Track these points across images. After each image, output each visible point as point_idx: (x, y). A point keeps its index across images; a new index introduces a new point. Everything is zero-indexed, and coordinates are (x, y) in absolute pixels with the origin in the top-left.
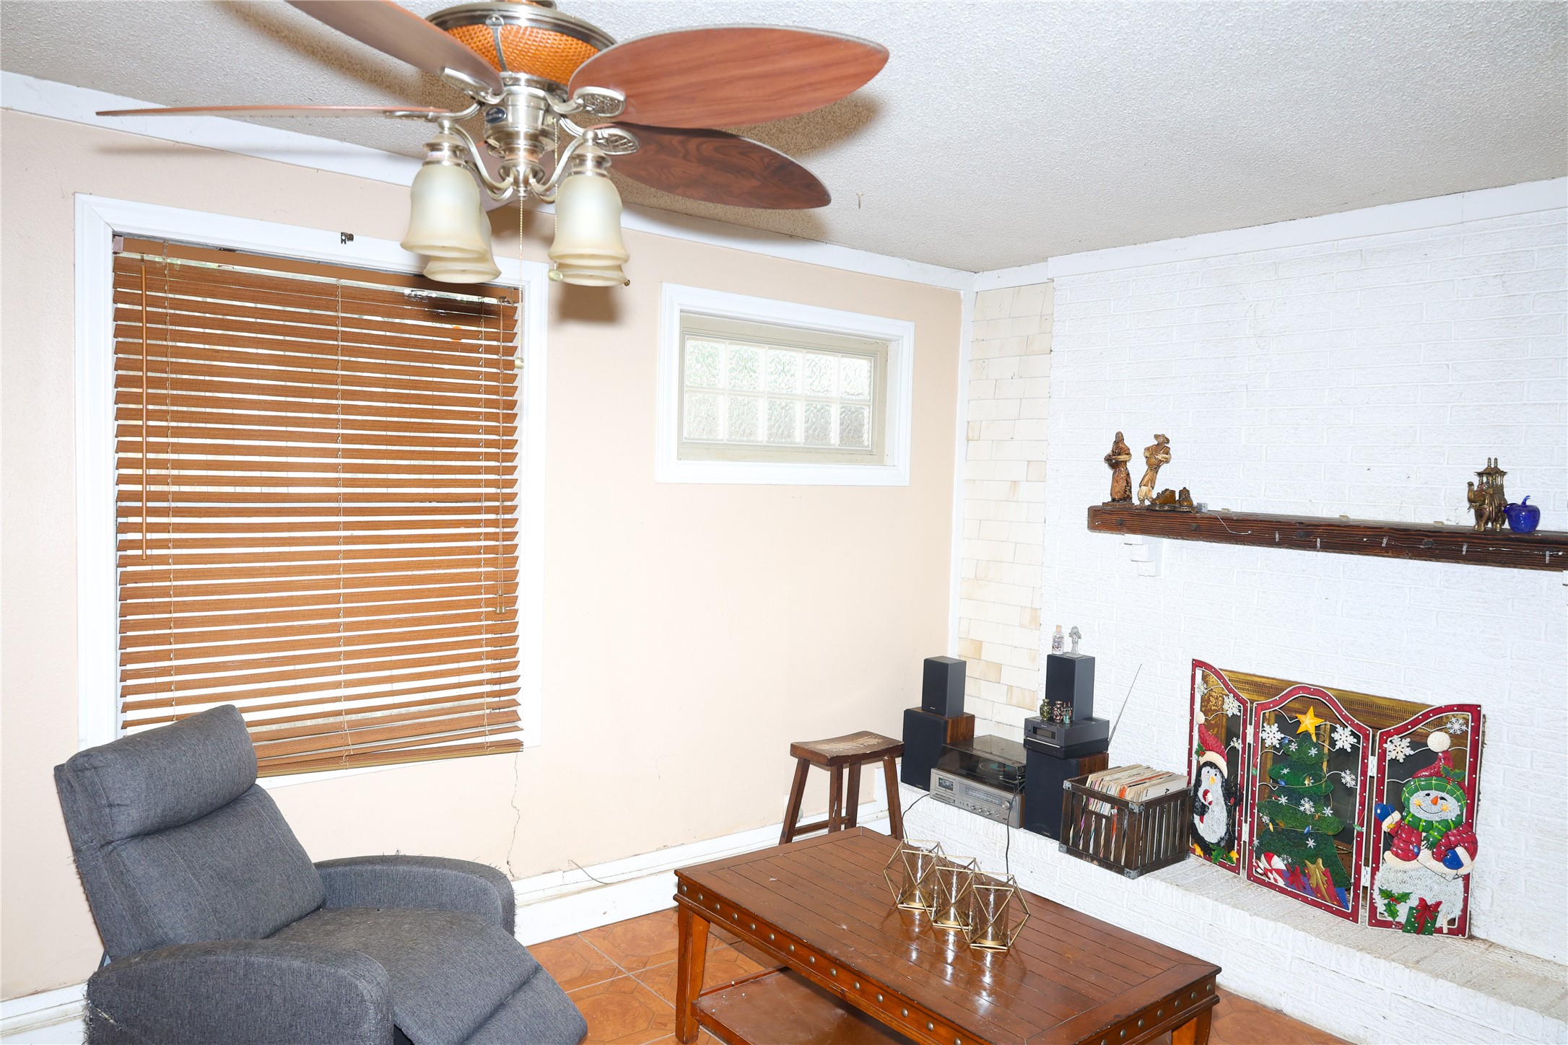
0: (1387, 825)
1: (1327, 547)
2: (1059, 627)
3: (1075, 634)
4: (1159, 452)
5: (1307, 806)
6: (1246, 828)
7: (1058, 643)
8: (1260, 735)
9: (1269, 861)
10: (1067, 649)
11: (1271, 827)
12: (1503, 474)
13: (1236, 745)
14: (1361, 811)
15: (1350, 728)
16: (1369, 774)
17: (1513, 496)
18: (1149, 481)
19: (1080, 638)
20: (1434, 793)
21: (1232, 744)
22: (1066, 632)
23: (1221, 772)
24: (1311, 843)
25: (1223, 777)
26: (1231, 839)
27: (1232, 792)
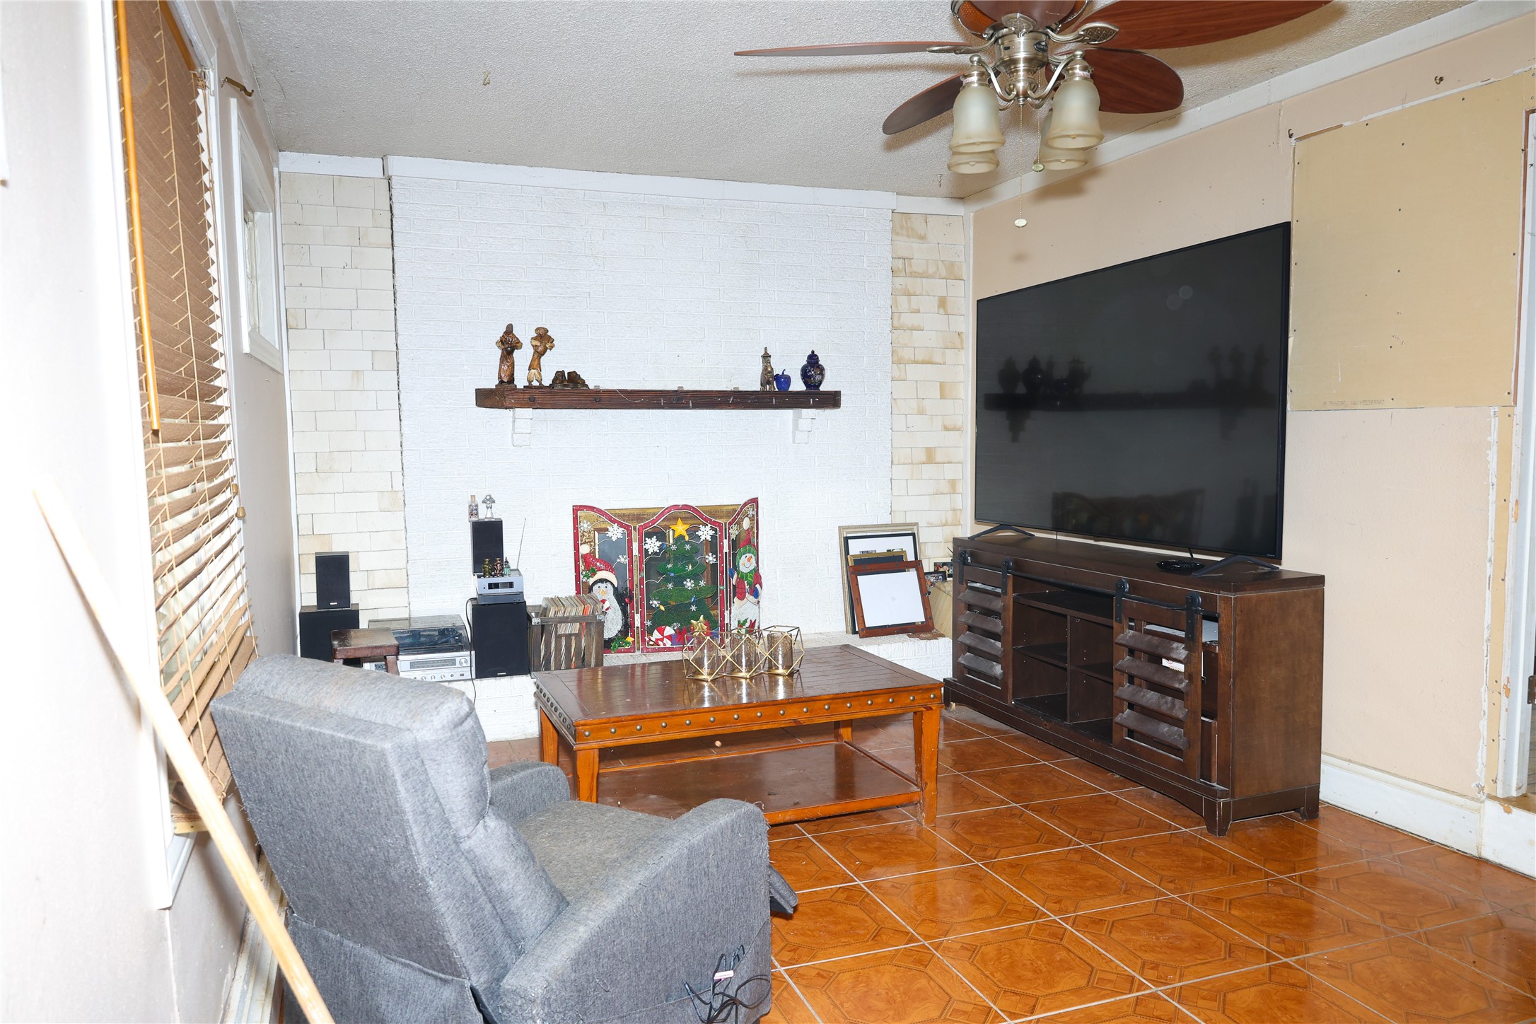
0: (734, 582)
1: (695, 406)
2: (473, 497)
3: (489, 501)
4: (543, 340)
5: (689, 584)
6: (637, 617)
7: (473, 511)
8: (644, 547)
9: (661, 632)
10: (484, 514)
11: (662, 608)
12: (770, 356)
13: (623, 560)
14: (722, 577)
15: (709, 525)
16: (725, 551)
17: (777, 371)
18: (535, 364)
19: (494, 502)
20: (748, 555)
21: (618, 560)
22: (479, 500)
23: (612, 584)
24: (694, 608)
25: (614, 586)
26: (627, 627)
27: (623, 597)
